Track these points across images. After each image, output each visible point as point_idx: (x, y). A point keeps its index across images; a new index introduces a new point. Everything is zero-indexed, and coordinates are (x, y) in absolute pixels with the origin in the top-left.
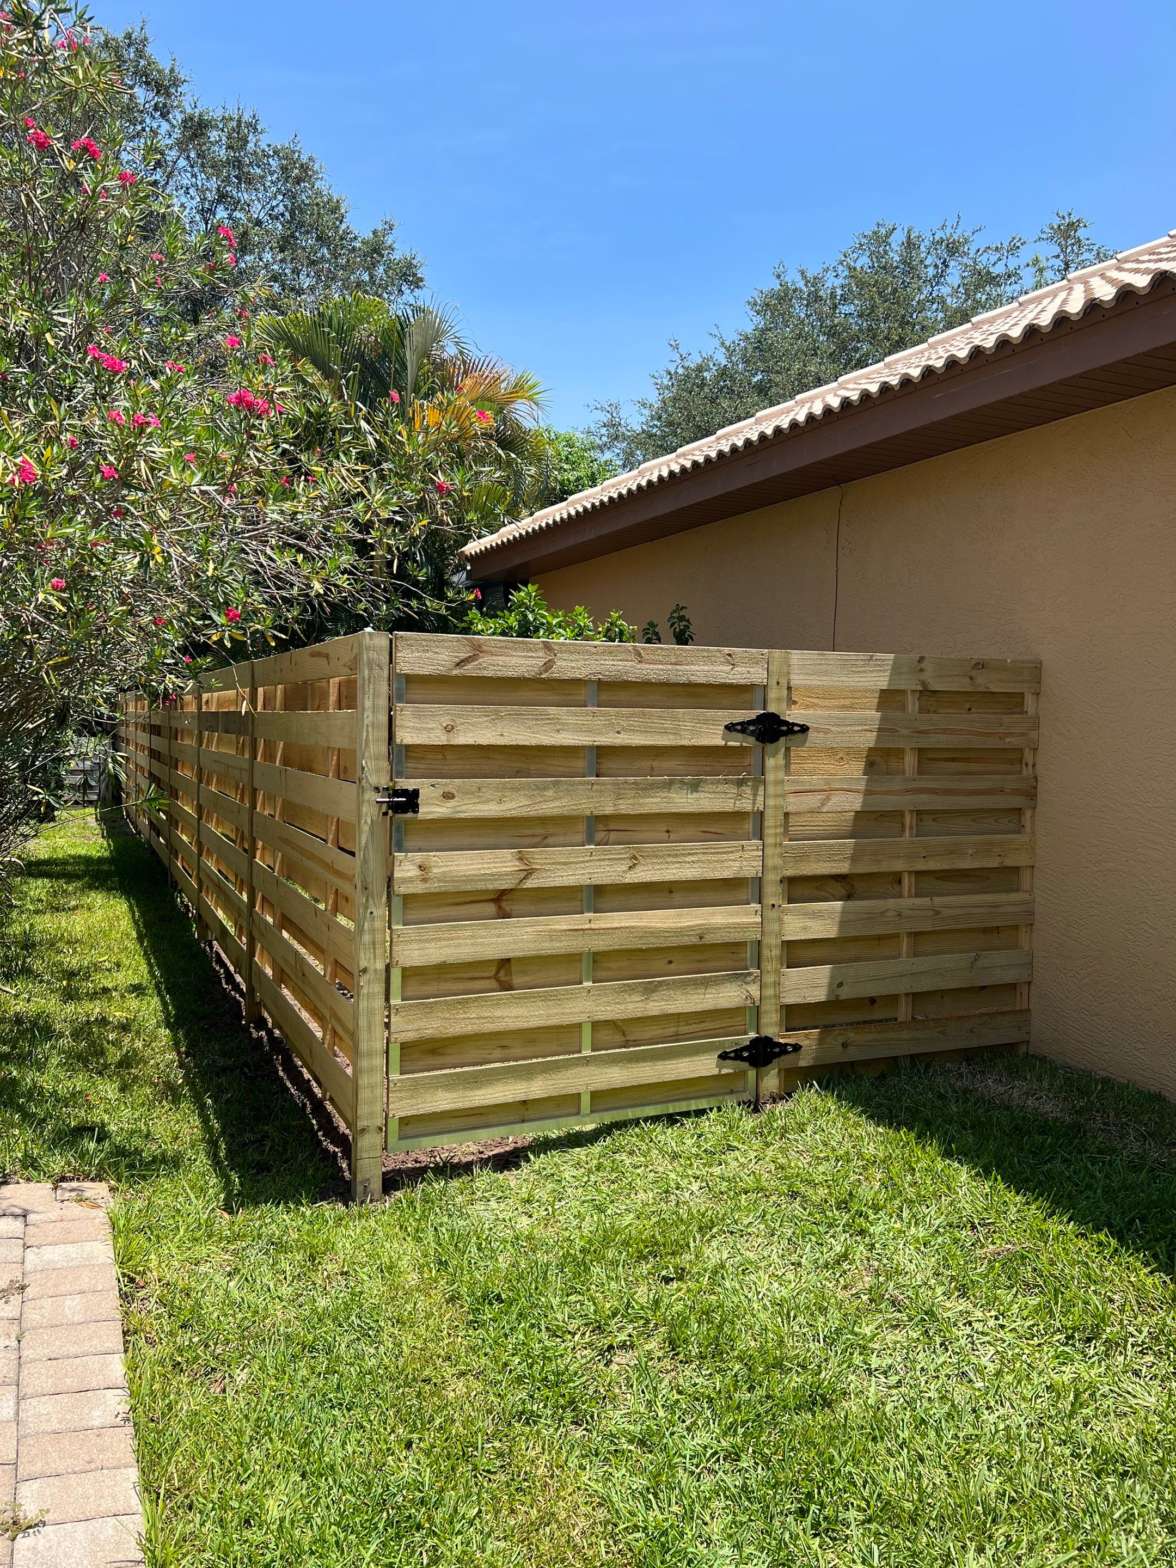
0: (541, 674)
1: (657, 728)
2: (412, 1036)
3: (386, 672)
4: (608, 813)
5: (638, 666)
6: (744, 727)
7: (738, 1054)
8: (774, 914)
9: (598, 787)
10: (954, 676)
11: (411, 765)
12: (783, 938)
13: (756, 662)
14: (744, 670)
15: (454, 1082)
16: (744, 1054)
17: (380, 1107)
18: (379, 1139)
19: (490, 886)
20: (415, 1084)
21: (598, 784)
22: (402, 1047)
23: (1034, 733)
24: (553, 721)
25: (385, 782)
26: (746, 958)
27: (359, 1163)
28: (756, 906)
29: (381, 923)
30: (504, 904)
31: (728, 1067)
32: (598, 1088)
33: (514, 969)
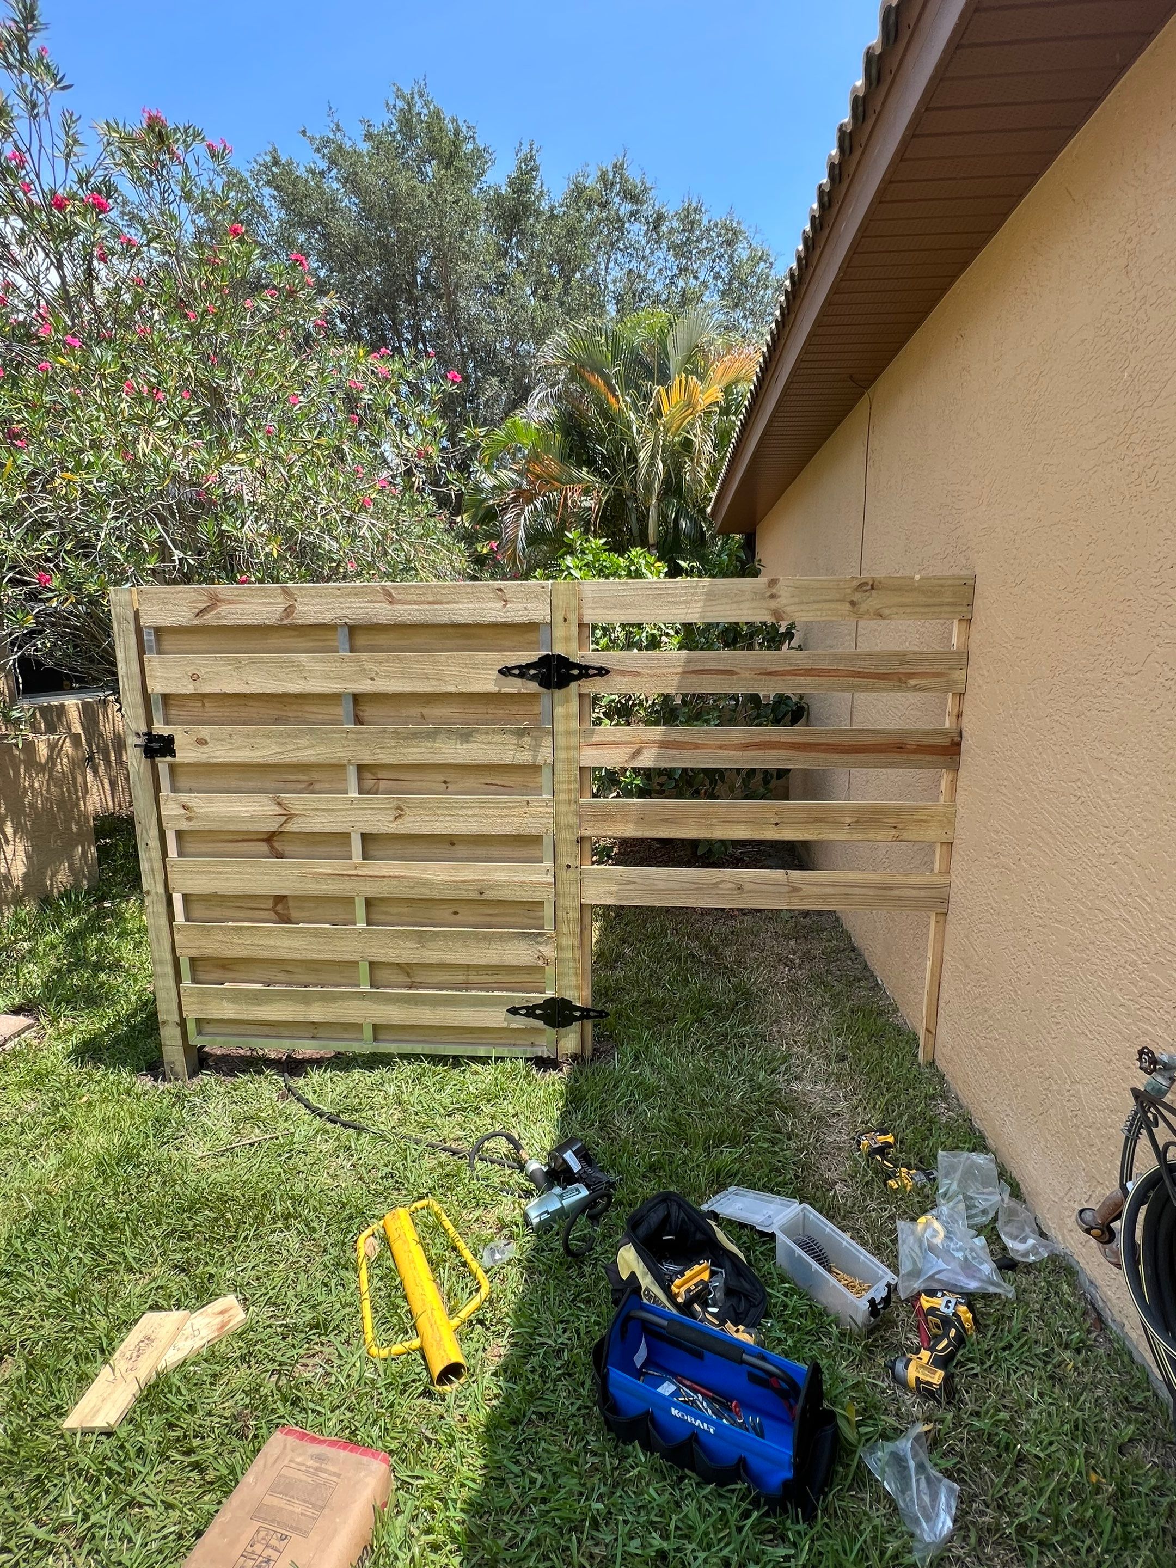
0: (282, 620)
1: (417, 673)
2: (194, 953)
3: (132, 627)
4: (366, 762)
5: (390, 607)
6: (522, 671)
7: (530, 1011)
8: (570, 875)
9: (353, 736)
10: (826, 601)
11: (173, 712)
12: (583, 902)
13: (536, 597)
14: (520, 606)
15: (237, 997)
16: (538, 1012)
17: (175, 1006)
18: (177, 1031)
19: (251, 828)
20: (202, 993)
21: (353, 733)
22: (192, 960)
23: (958, 672)
24: (299, 667)
25: (143, 729)
26: (543, 918)
27: (164, 1048)
28: (549, 864)
29: (156, 854)
30: (276, 844)
31: (520, 1022)
32: (377, 1021)
33: (291, 904)
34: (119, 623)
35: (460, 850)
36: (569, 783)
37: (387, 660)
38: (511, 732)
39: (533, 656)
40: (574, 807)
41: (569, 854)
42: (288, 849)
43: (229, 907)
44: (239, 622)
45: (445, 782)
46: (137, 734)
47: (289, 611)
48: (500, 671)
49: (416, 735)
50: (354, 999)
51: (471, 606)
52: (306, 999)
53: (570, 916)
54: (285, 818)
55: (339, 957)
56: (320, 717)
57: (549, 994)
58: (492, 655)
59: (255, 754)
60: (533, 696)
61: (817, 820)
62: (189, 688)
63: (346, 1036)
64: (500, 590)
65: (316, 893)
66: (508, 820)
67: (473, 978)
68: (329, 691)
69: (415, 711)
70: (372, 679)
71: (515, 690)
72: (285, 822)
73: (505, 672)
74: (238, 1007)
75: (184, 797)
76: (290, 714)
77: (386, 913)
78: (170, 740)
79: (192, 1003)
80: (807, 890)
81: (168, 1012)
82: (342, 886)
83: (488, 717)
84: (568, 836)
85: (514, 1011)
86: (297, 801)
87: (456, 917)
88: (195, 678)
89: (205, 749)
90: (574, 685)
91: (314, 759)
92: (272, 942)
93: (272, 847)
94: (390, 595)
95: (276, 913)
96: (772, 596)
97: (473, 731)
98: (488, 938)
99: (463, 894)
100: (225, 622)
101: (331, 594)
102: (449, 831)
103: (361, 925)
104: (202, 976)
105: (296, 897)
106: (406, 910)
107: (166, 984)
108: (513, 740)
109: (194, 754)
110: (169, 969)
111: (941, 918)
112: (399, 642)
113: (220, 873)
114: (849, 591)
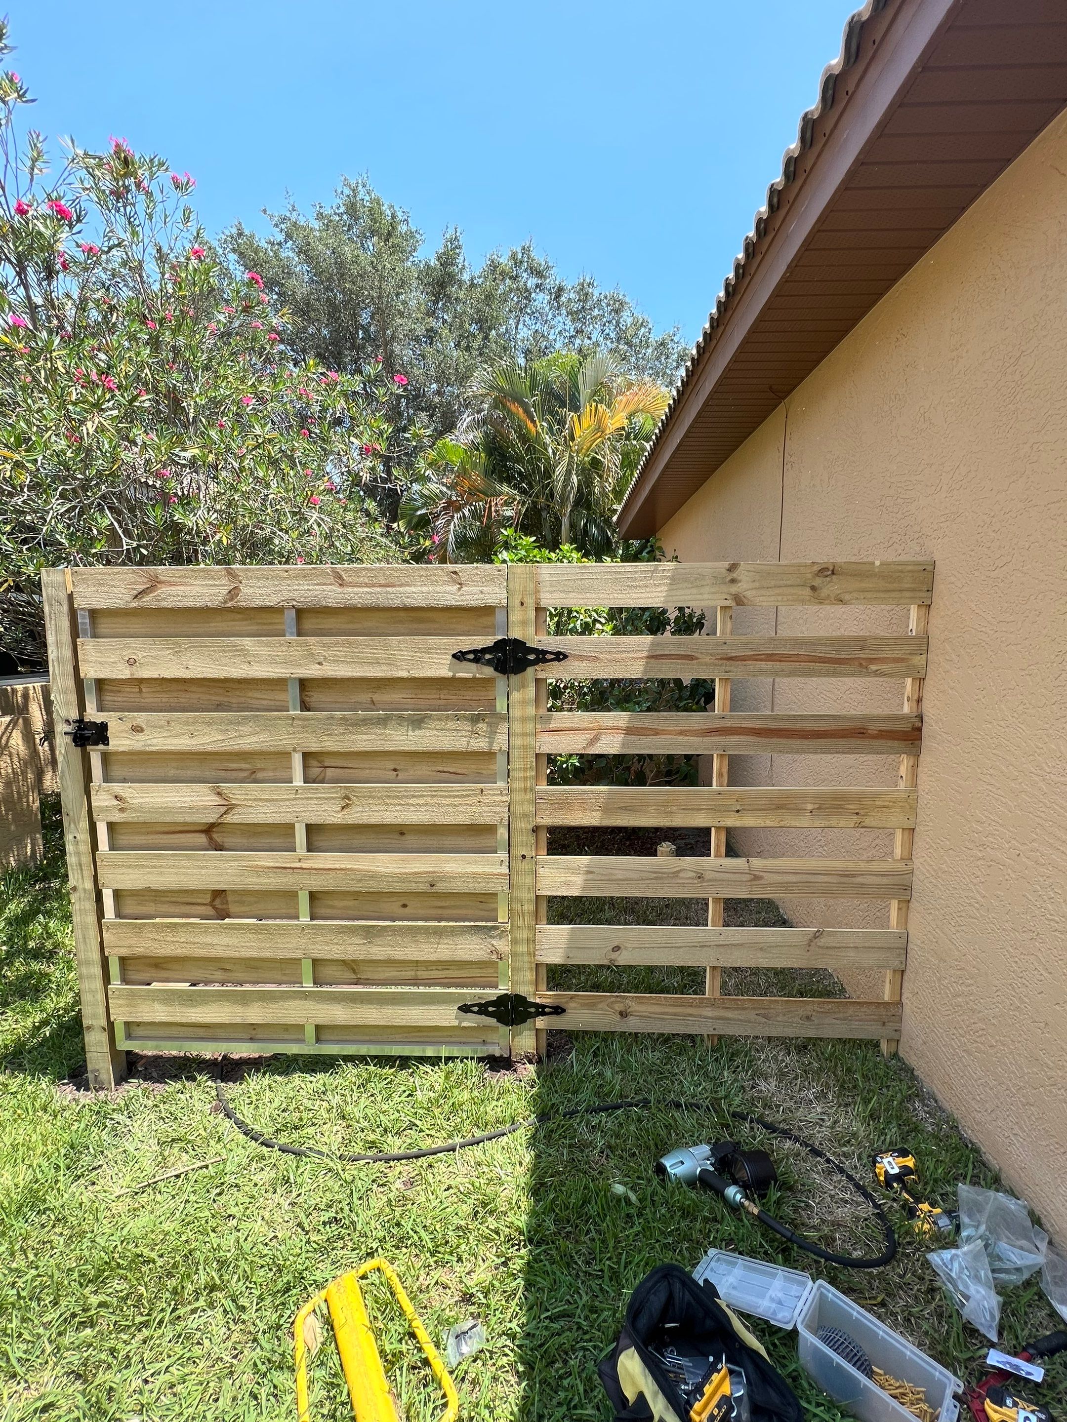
0: (226, 602)
1: (367, 658)
2: (124, 952)
3: (65, 608)
4: (313, 750)
5: (340, 590)
6: (478, 656)
7: (483, 1009)
8: (525, 866)
9: (300, 723)
10: (786, 586)
11: (108, 698)
12: (539, 893)
13: (492, 580)
14: (475, 589)
15: (169, 997)
16: (491, 1009)
17: (102, 1010)
18: (104, 1037)
19: (188, 819)
20: (132, 995)
21: (300, 719)
22: (123, 960)
23: (919, 657)
24: (243, 652)
25: (74, 715)
26: (496, 910)
27: (88, 1055)
28: (503, 855)
29: (86, 848)
30: (215, 836)
31: (471, 1021)
32: (321, 1021)
33: (230, 899)
34: (51, 605)
35: (411, 840)
36: (525, 770)
37: (336, 644)
38: (465, 718)
39: (488, 641)
40: (529, 796)
41: (524, 844)
42: (228, 841)
43: (164, 903)
44: (180, 605)
45: (395, 770)
46: (67, 721)
47: (233, 593)
48: (454, 656)
49: (365, 722)
50: (295, 998)
51: (424, 589)
52: (244, 999)
53: (526, 907)
54: (225, 808)
55: (281, 955)
56: (265, 702)
57: (503, 989)
58: (445, 640)
59: (194, 742)
60: (488, 682)
61: (779, 807)
62: (125, 673)
63: (286, 1037)
64: (455, 573)
65: (257, 887)
66: (460, 809)
67: (422, 974)
68: (275, 676)
69: (364, 697)
70: (320, 664)
71: (470, 675)
72: (225, 813)
73: (460, 656)
74: (171, 1009)
75: (117, 788)
76: (234, 700)
77: (333, 907)
78: (104, 727)
79: (121, 1006)
80: (769, 878)
81: (94, 1016)
82: (285, 880)
83: (441, 702)
84: (522, 825)
85: (465, 1009)
86: (237, 792)
87: (406, 910)
88: (131, 662)
89: (141, 736)
90: (530, 670)
91: (257, 747)
92: (208, 939)
93: (211, 839)
94: (340, 577)
95: (214, 907)
96: (733, 581)
97: (426, 717)
98: (439, 933)
99: (413, 887)
100: (164, 604)
101: (277, 575)
102: (399, 821)
103: (305, 919)
104: (133, 976)
105: (235, 892)
106: (351, 903)
107: (93, 987)
108: (467, 726)
109: (128, 742)
110: (97, 971)
111: (904, 905)
112: (351, 626)
113: (154, 867)
114: (809, 576)
